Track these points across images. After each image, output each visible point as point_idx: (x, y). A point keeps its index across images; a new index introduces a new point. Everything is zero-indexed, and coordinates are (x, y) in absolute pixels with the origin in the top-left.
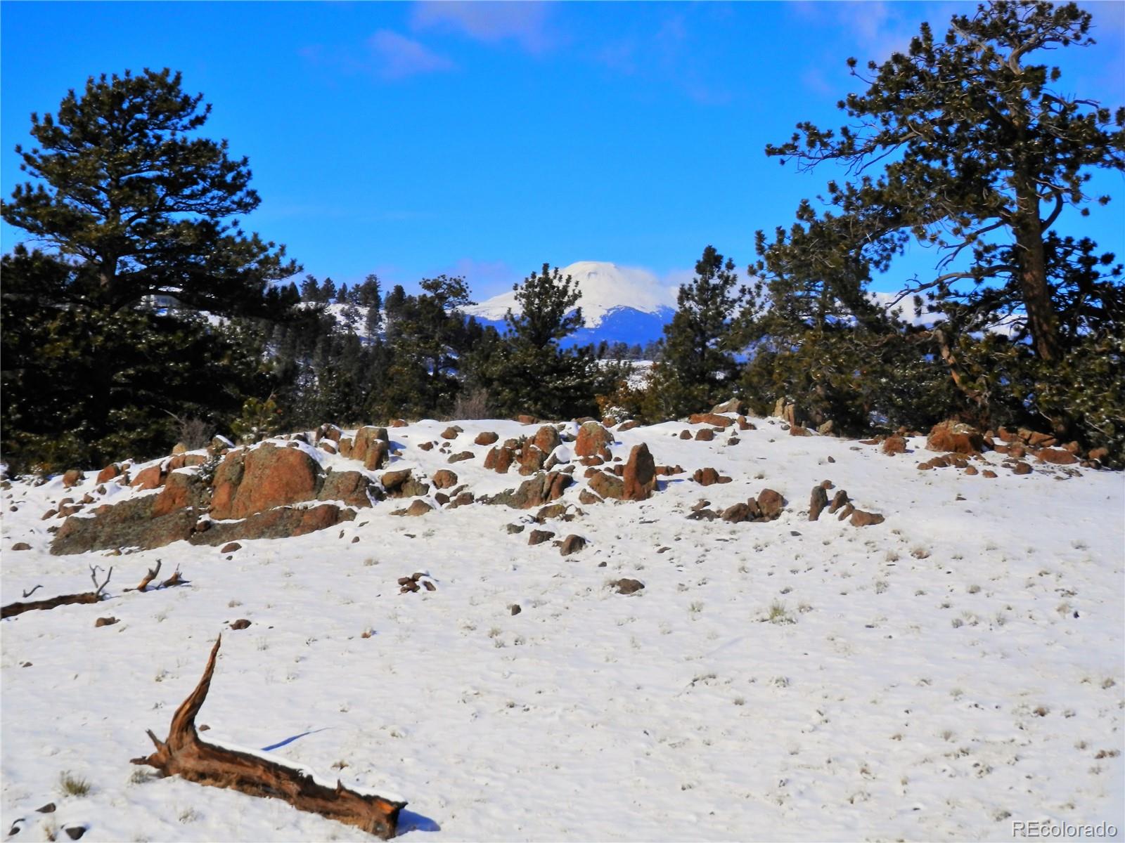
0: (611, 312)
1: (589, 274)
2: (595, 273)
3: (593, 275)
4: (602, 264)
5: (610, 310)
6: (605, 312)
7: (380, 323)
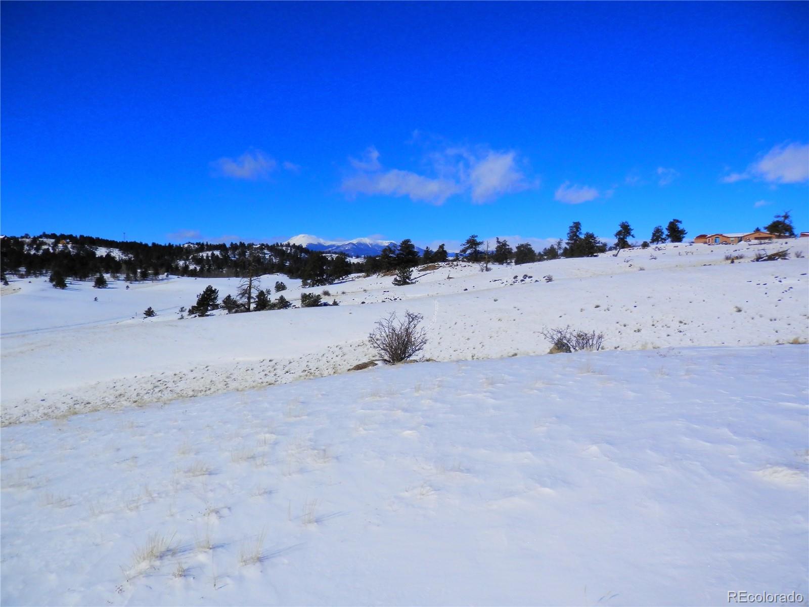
1: (303, 237)
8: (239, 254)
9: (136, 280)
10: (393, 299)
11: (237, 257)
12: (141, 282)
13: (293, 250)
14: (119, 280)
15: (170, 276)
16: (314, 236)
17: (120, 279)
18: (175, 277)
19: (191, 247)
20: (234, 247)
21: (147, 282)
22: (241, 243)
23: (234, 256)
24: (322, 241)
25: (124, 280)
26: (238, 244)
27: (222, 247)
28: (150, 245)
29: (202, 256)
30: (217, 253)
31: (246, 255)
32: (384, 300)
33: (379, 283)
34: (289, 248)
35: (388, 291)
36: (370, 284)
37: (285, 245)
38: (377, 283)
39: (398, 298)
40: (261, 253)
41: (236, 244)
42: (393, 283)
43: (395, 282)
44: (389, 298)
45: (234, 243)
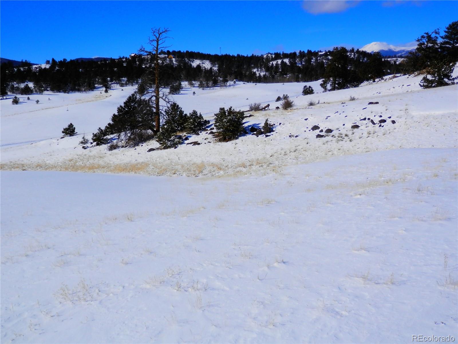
8: (306, 61)
9: (208, 87)
11: (303, 63)
12: (212, 88)
14: (194, 87)
15: (237, 82)
16: (385, 43)
17: (195, 85)
18: (242, 83)
19: (269, 57)
20: (302, 54)
21: (217, 88)
22: (308, 50)
23: (301, 62)
24: (392, 47)
25: (198, 87)
26: (306, 52)
27: (292, 56)
28: (236, 55)
29: (272, 64)
30: (286, 61)
31: (311, 62)
32: (357, 123)
33: (405, 85)
34: (353, 54)
35: (377, 103)
36: (393, 88)
37: (349, 51)
38: (403, 85)
39: (390, 117)
40: (325, 59)
41: (304, 52)
42: (422, 84)
43: (425, 84)
44: (369, 119)
45: (302, 51)
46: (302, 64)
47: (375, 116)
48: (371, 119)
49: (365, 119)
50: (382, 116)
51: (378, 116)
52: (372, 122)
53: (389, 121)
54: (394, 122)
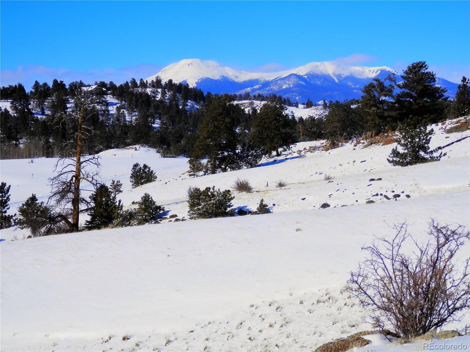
0: (200, 80)
1: (189, 65)
2: (191, 64)
3: (190, 65)
4: (194, 60)
5: (200, 79)
6: (197, 81)
7: (166, 95)
10: (390, 195)
11: (48, 112)
13: (168, 94)
22: (55, 82)
23: (43, 111)
24: (230, 73)
26: (51, 84)
30: (5, 105)
31: (67, 108)
32: (371, 198)
33: (358, 162)
34: (160, 90)
35: (380, 179)
36: (340, 165)
37: (150, 84)
38: (354, 162)
39: (403, 192)
40: (98, 103)
41: (45, 84)
42: (391, 159)
43: (395, 159)
44: (381, 195)
45: (41, 84)
46: (43, 113)
47: (387, 191)
48: (383, 195)
49: (377, 195)
50: (394, 192)
51: (389, 191)
52: (386, 197)
53: (403, 196)
54: (408, 196)
